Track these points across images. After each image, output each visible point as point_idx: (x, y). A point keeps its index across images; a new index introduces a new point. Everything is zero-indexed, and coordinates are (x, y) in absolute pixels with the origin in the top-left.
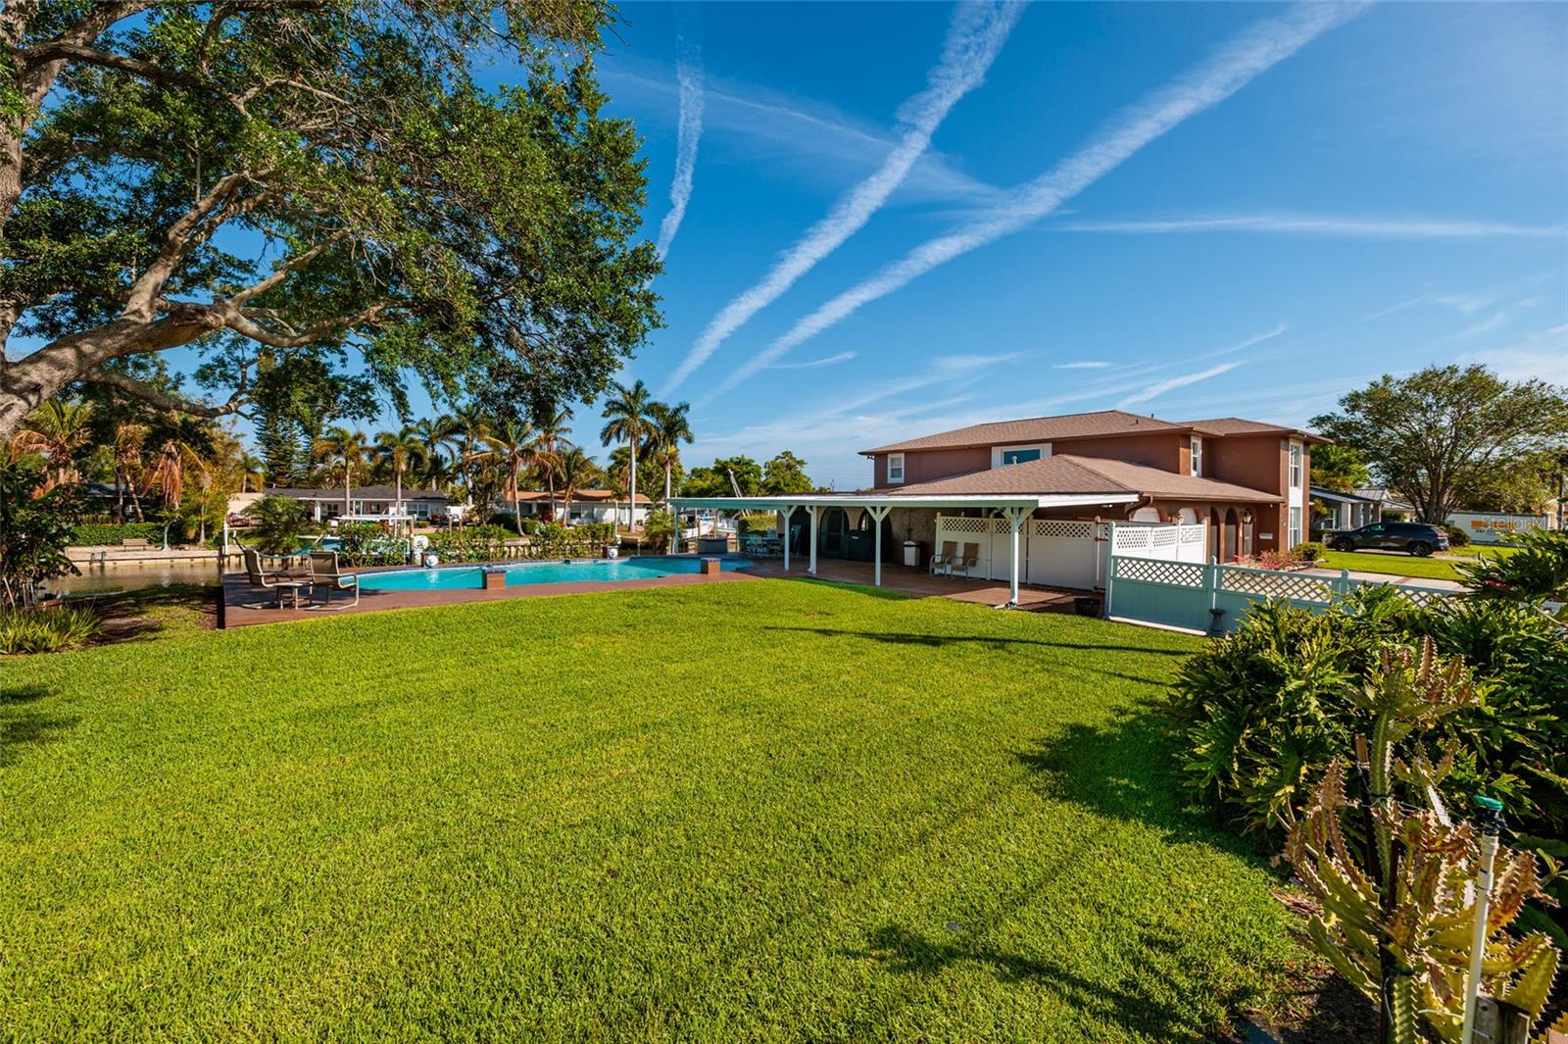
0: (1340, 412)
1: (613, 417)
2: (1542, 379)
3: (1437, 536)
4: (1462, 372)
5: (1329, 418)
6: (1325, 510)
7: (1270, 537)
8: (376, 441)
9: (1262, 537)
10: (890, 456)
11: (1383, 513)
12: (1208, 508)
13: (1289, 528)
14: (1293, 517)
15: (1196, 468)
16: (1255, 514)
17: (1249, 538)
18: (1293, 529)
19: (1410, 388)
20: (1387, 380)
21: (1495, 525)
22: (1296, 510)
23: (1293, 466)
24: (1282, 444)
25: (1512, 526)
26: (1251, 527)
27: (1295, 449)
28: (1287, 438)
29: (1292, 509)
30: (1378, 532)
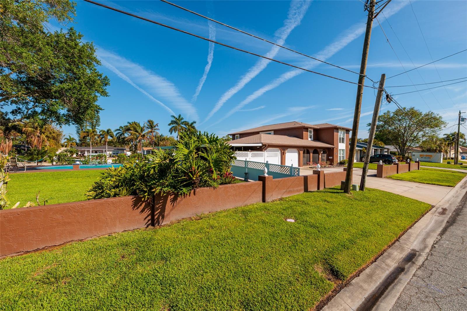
1: (172, 126)
3: (392, 158)
4: (408, 109)
7: (331, 158)
8: (100, 133)
10: (236, 136)
11: (391, 152)
12: (302, 149)
13: (339, 155)
14: (342, 152)
15: (311, 138)
16: (327, 151)
17: (325, 158)
18: (342, 155)
19: (395, 114)
20: (388, 112)
21: (427, 156)
22: (343, 150)
23: (341, 137)
24: (335, 130)
25: (431, 156)
26: (326, 155)
27: (343, 132)
28: (337, 129)
29: (340, 150)
30: (377, 157)
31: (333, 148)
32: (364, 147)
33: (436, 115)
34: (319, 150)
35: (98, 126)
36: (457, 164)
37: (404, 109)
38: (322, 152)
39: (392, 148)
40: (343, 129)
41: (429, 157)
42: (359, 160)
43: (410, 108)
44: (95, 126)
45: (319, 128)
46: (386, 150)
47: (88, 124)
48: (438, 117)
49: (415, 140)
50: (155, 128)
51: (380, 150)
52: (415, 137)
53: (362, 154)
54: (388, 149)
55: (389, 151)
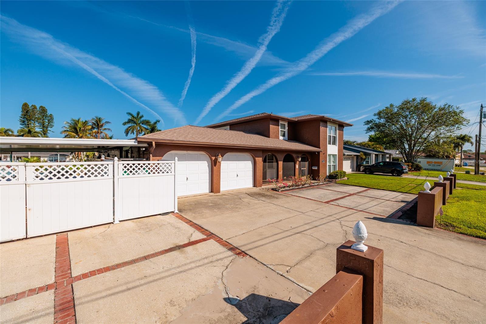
0: (375, 118)
1: (129, 125)
2: (449, 104)
3: (402, 167)
4: (418, 100)
5: (371, 121)
6: (364, 157)
7: (316, 168)
9: (313, 168)
11: (393, 158)
12: (261, 153)
13: (328, 164)
14: (332, 159)
15: (284, 136)
16: (309, 157)
17: (306, 169)
18: (332, 164)
19: (400, 109)
20: (392, 105)
21: (435, 162)
22: (334, 156)
23: (332, 135)
24: (321, 124)
25: (441, 163)
26: (307, 164)
27: (333, 128)
28: (324, 121)
29: (330, 155)
30: (381, 165)
31: (319, 153)
32: (362, 152)
33: (455, 108)
34: (294, 156)
35: (51, 127)
36: (478, 174)
37: (414, 100)
38: (300, 159)
39: (395, 153)
40: (334, 122)
41: (439, 164)
42: (355, 170)
43: (421, 99)
44: (47, 128)
45: (297, 120)
46: (388, 156)
47: (37, 125)
48: (458, 111)
49: (425, 142)
50: (103, 128)
51: (382, 155)
52: (426, 139)
53: (359, 161)
54: (390, 155)
55: (392, 157)
